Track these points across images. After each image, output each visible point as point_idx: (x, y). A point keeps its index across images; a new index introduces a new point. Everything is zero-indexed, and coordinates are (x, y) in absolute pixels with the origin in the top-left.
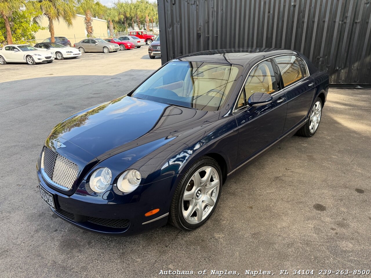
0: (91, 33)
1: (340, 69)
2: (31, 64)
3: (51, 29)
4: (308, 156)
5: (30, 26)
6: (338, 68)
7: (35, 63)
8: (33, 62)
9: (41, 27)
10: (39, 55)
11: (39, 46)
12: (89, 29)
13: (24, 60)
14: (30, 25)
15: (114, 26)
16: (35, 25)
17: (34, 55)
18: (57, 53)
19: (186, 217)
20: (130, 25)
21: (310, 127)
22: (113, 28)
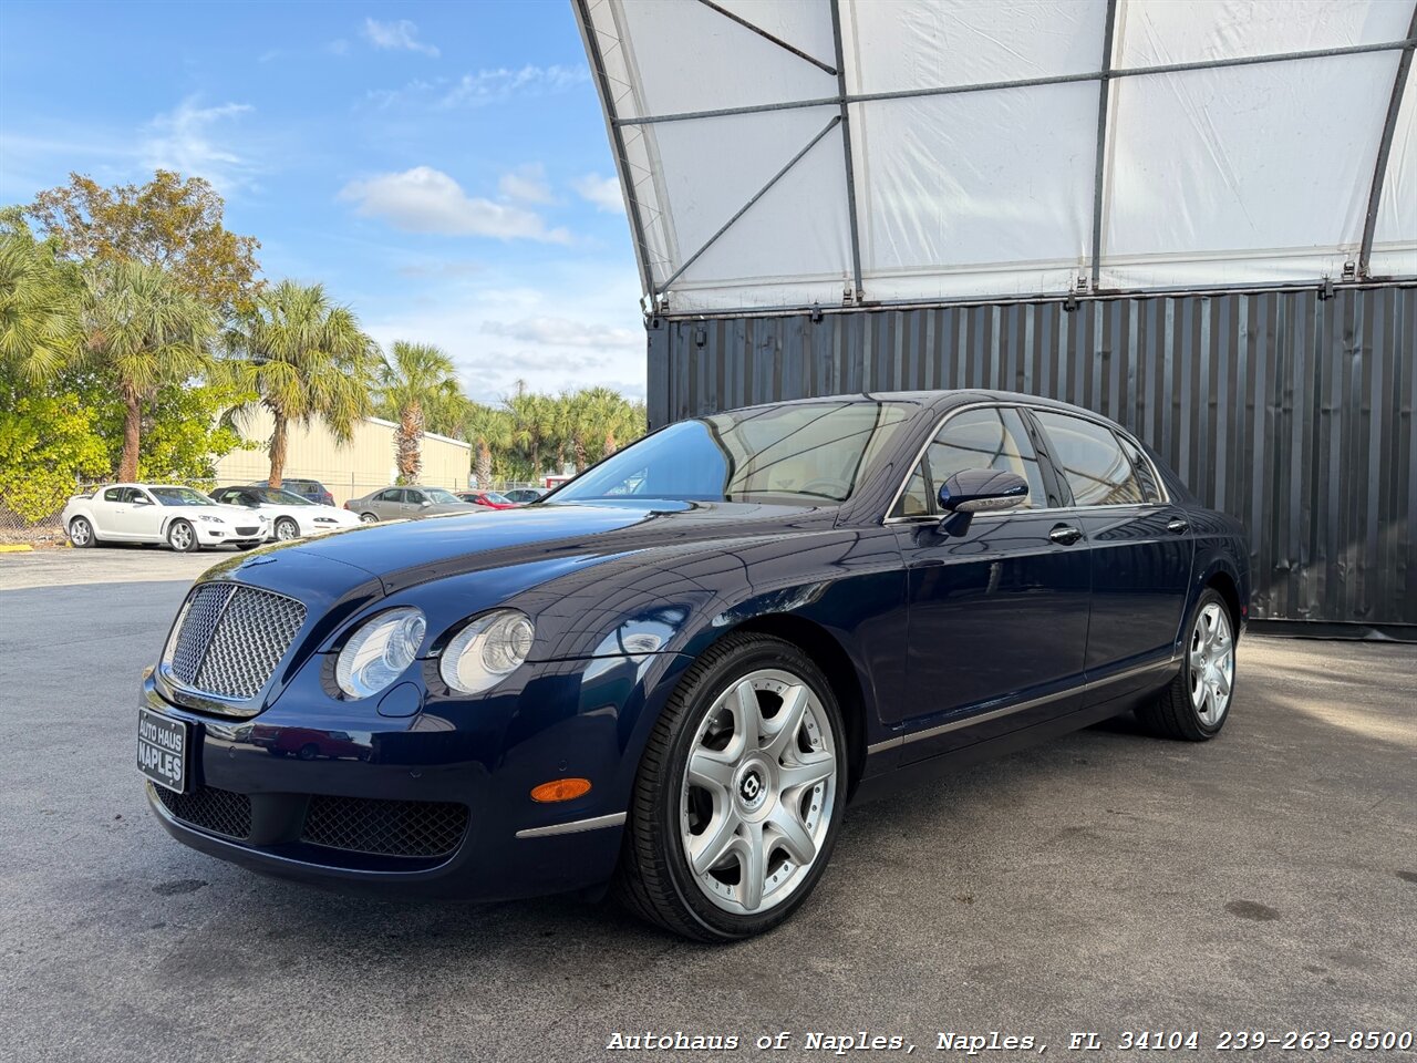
0: (412, 472)
1: (1295, 566)
2: (182, 548)
3: (276, 448)
4: (1194, 785)
5: (209, 436)
6: (1287, 564)
7: (195, 546)
8: (189, 542)
9: (244, 442)
10: (217, 520)
11: (221, 496)
12: (408, 460)
13: (159, 536)
14: (209, 432)
15: (495, 463)
16: (226, 432)
17: (200, 521)
18: (279, 520)
19: (694, 859)
20: (551, 464)
21: (1196, 698)
22: (489, 470)
